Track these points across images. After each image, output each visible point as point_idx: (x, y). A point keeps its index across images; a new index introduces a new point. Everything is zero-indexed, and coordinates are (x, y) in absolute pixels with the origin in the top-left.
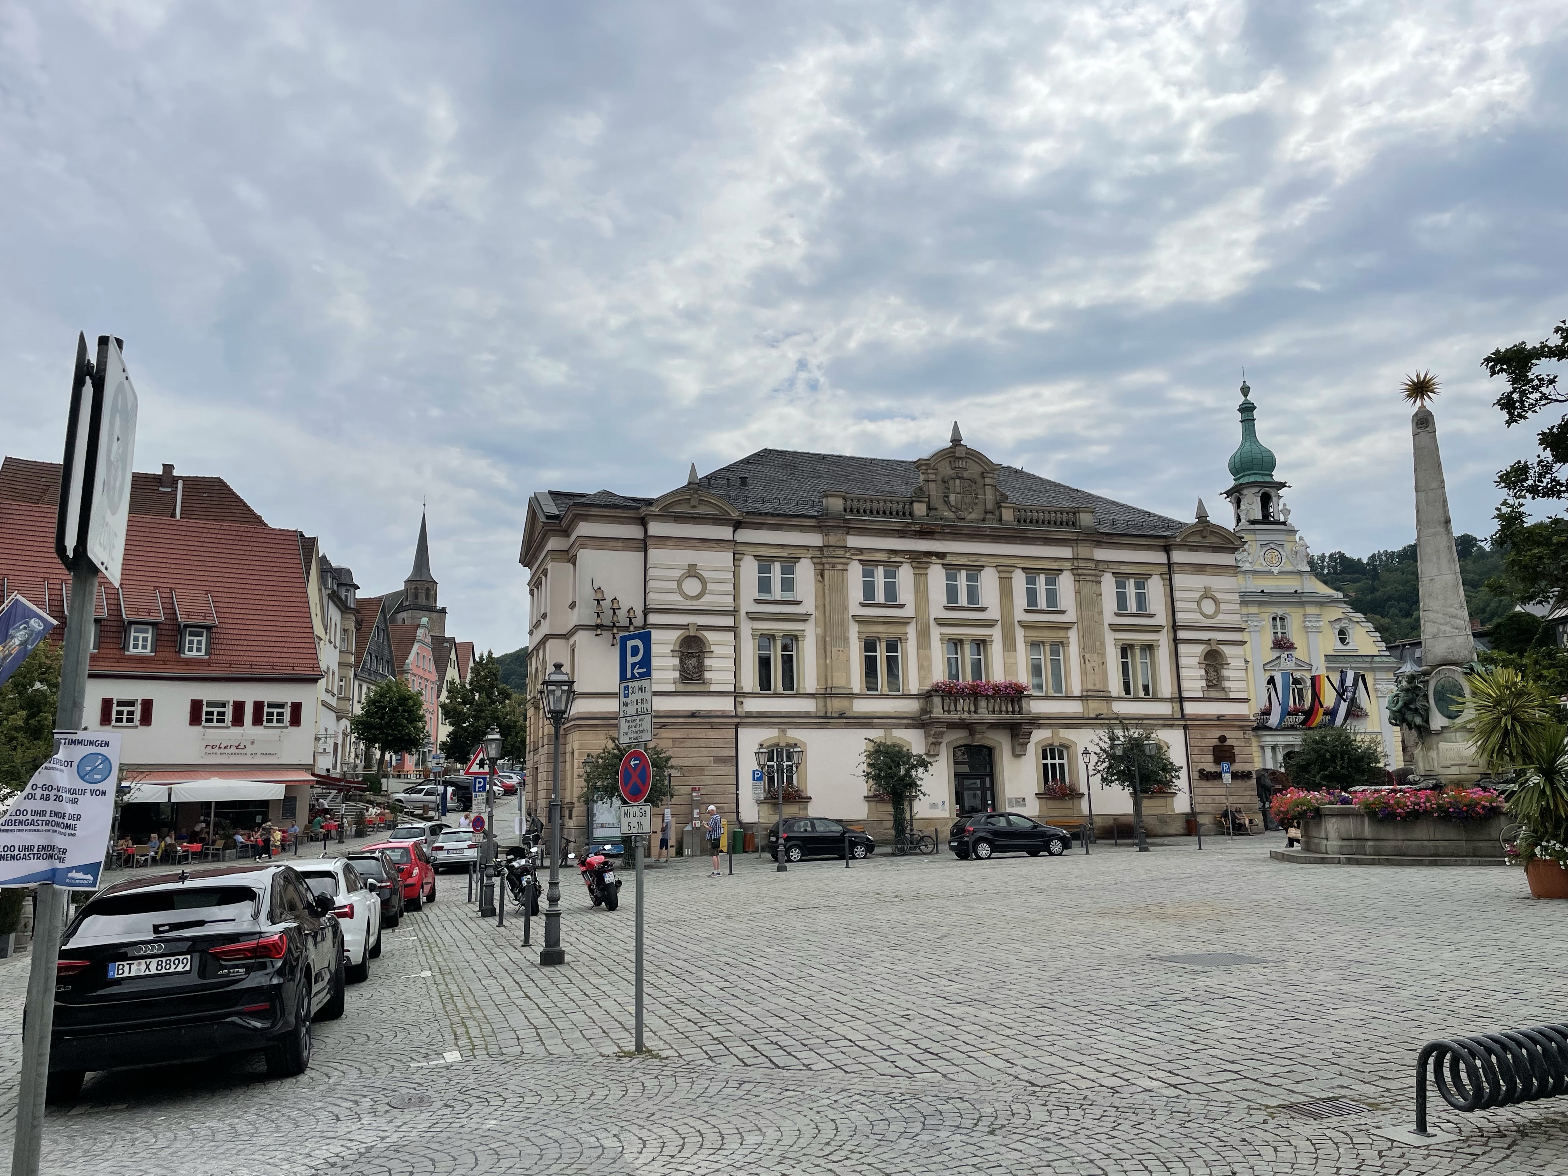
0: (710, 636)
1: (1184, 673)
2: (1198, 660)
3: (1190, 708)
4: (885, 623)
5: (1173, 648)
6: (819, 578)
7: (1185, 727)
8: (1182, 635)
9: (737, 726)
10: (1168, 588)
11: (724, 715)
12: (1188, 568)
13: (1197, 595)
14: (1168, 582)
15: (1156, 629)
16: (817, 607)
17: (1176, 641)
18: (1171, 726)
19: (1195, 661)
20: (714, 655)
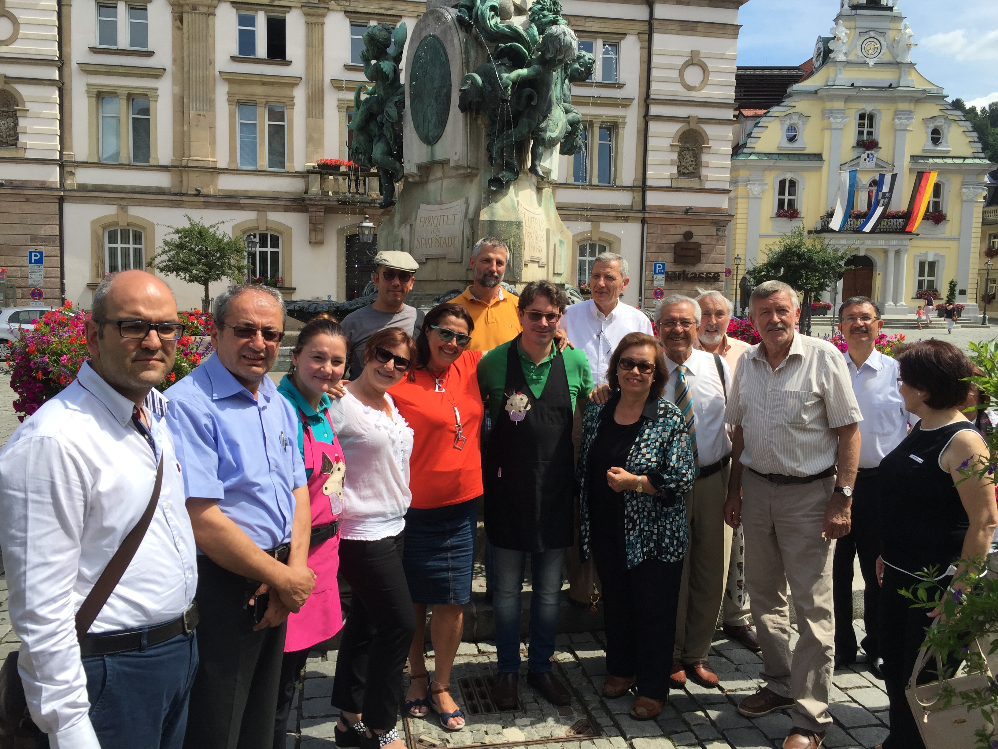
0: (24, 91)
1: (651, 158)
2: (669, 141)
3: (653, 199)
4: (264, 83)
5: (643, 127)
6: (178, 23)
7: (643, 221)
8: (654, 110)
9: (61, 200)
10: (646, 51)
11: (42, 186)
12: (672, 27)
13: (680, 61)
14: (646, 44)
15: (625, 103)
16: (174, 61)
17: (646, 118)
18: (626, 219)
19: (666, 143)
20: (28, 114)
